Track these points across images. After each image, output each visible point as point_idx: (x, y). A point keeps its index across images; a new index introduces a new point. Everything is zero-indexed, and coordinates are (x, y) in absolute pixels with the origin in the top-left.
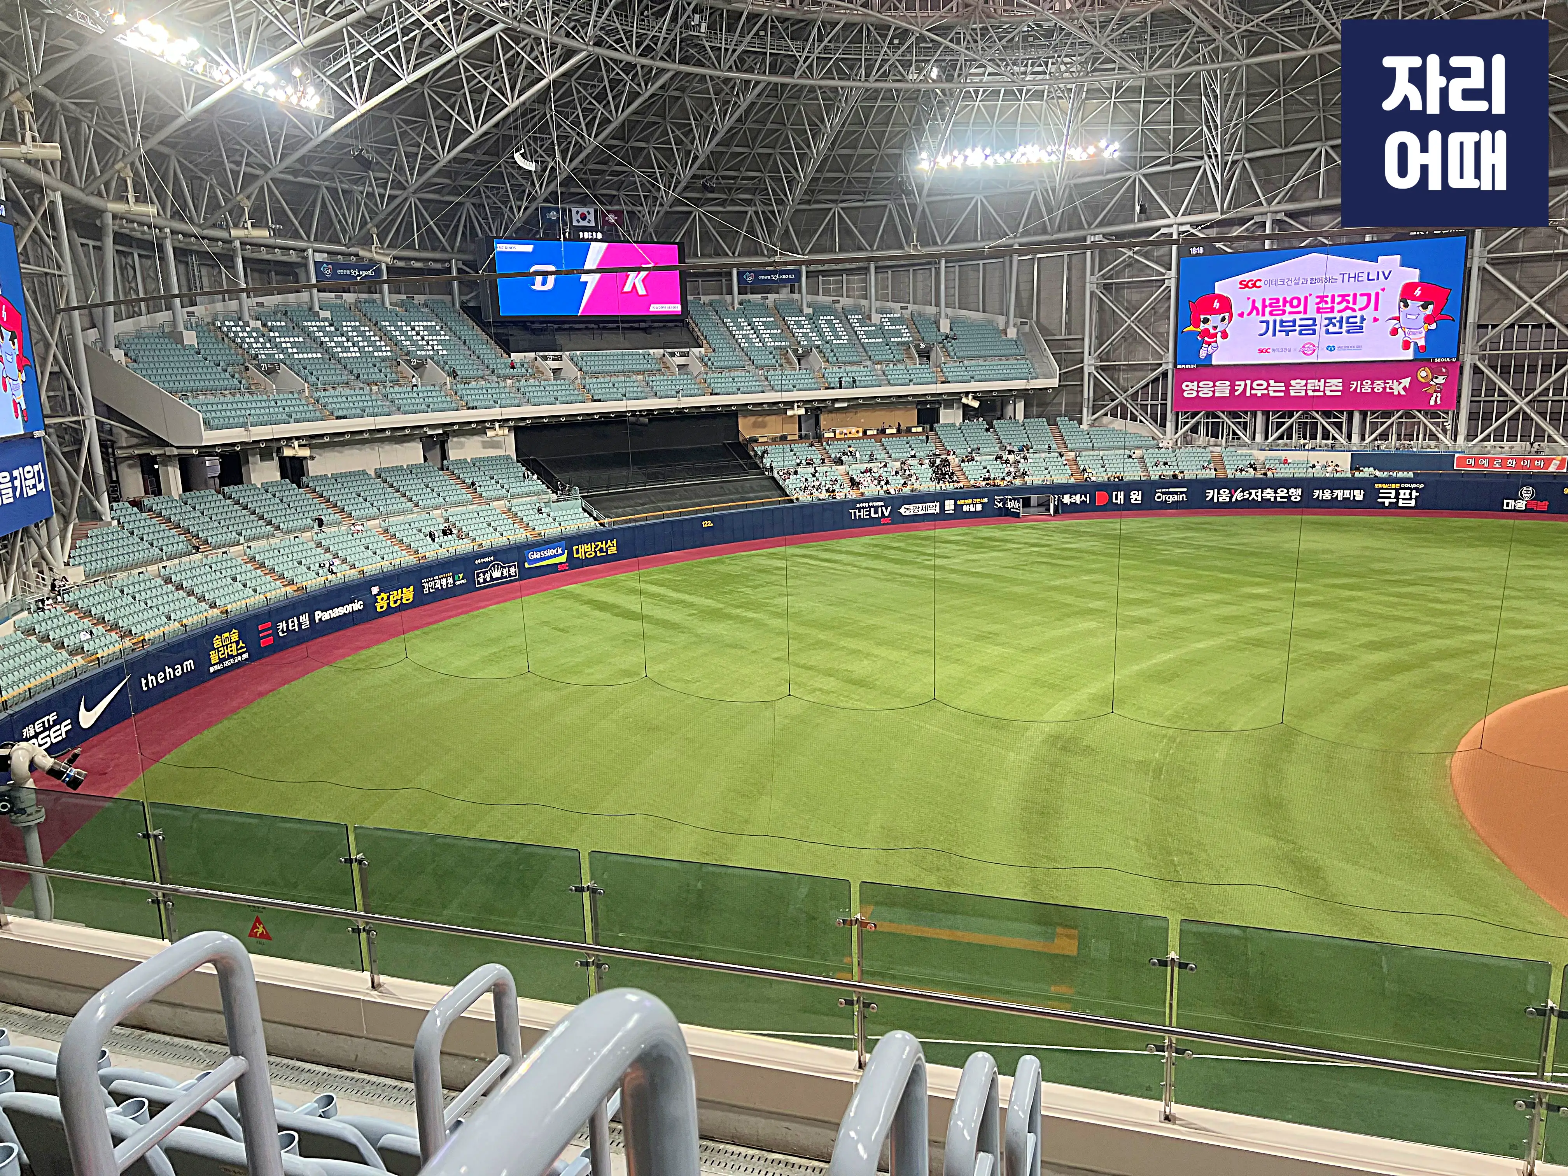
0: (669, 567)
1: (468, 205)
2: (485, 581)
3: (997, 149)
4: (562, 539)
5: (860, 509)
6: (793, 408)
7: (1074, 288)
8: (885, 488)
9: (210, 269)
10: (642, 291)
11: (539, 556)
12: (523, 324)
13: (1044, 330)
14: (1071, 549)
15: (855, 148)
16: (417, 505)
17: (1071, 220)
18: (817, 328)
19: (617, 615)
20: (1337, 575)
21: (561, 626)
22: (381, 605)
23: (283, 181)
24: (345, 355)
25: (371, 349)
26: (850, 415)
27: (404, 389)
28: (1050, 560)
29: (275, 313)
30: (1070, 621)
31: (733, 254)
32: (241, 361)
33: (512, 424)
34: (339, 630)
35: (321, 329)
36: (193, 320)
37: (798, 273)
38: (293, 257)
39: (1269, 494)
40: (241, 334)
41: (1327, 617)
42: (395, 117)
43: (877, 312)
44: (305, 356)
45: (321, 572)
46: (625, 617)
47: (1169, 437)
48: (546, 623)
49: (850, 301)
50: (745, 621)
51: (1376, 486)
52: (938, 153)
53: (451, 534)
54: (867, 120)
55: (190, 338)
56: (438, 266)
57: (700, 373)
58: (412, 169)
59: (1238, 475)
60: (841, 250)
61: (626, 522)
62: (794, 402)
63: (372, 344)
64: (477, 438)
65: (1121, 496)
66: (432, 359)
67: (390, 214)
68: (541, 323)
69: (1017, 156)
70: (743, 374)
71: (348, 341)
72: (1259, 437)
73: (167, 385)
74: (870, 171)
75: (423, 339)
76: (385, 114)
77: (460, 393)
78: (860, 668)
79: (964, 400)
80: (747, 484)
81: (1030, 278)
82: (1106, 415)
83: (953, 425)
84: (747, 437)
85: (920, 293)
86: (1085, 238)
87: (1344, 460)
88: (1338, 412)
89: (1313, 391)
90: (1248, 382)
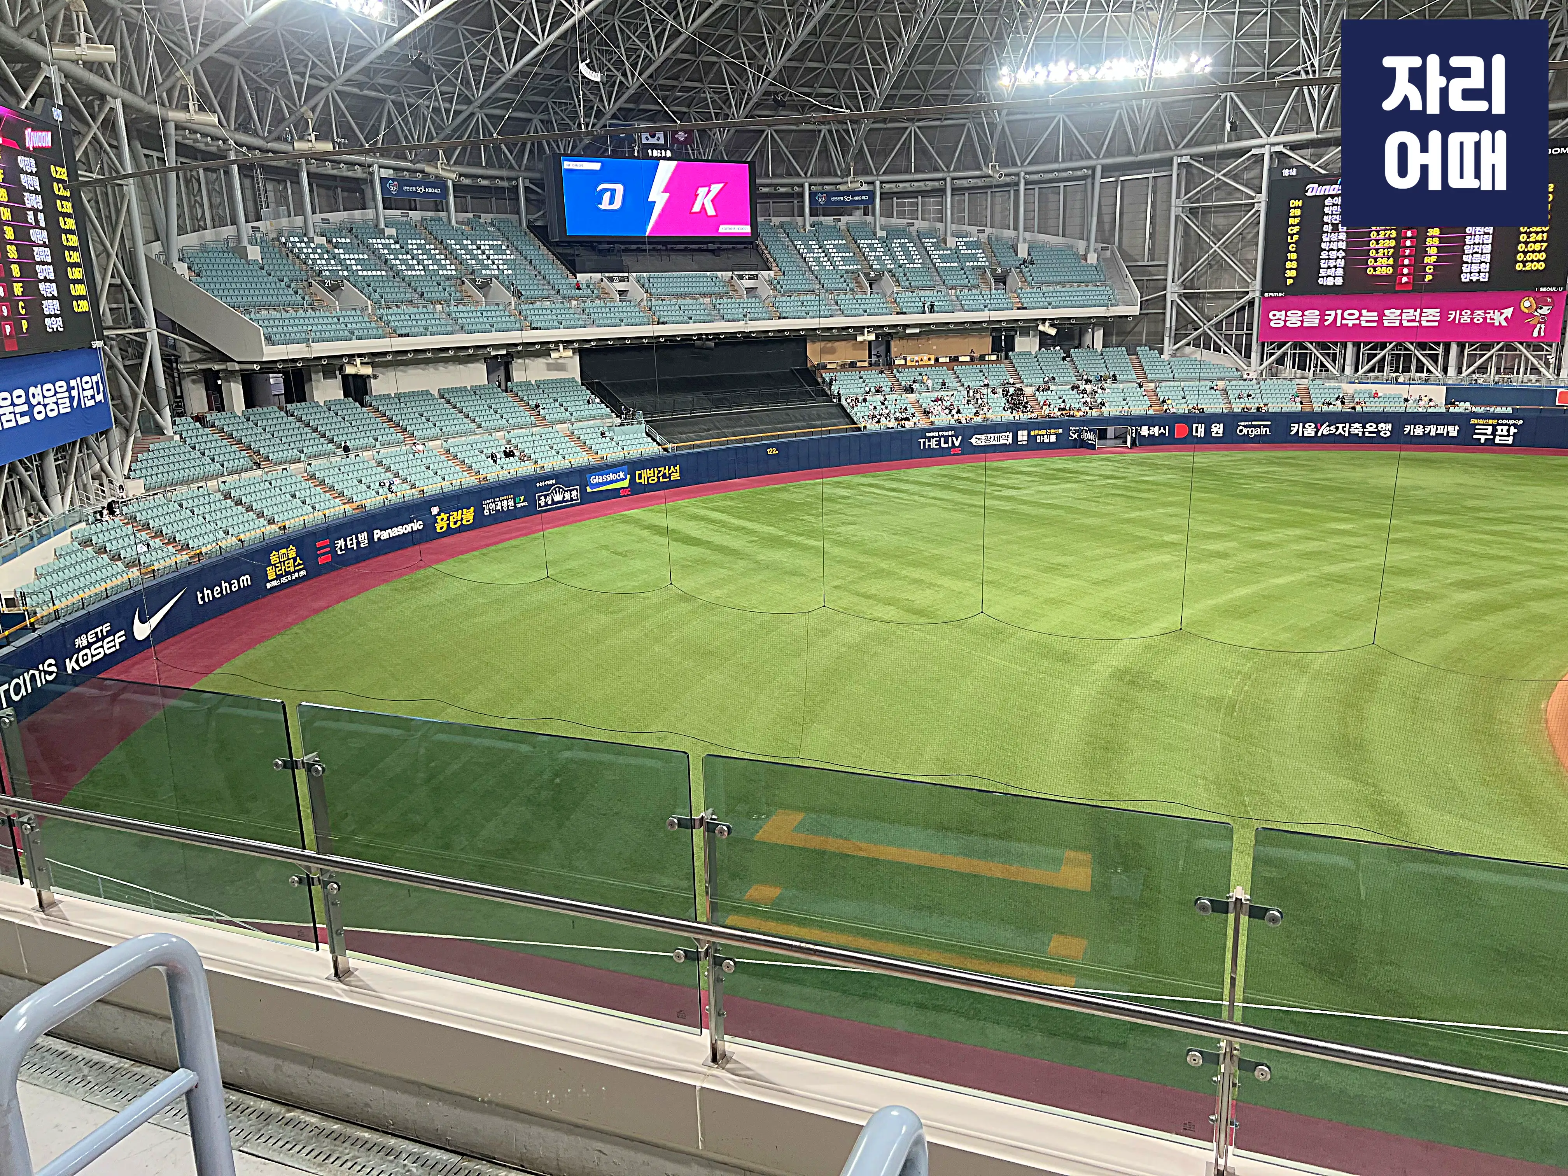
0: (731, 494)
1: (535, 121)
2: (546, 503)
3: (1082, 64)
4: (624, 463)
5: (929, 438)
6: (863, 334)
7: (1158, 212)
8: (956, 417)
9: (276, 183)
10: (711, 211)
11: (601, 481)
12: (590, 244)
13: (1126, 257)
14: (1147, 482)
15: (933, 63)
16: (480, 426)
17: (1158, 141)
18: (889, 251)
19: (676, 540)
20: (1429, 511)
21: (620, 550)
22: (441, 525)
23: (348, 94)
24: (409, 273)
25: (436, 267)
26: (921, 343)
27: (468, 308)
28: (1124, 493)
29: (340, 230)
30: (1144, 554)
31: (806, 174)
32: (305, 278)
33: (576, 345)
34: (399, 549)
35: (386, 246)
36: (258, 235)
37: (871, 194)
38: (359, 172)
39: (1357, 429)
40: (305, 250)
41: (1417, 554)
42: (461, 27)
43: (952, 236)
44: (369, 273)
45: (381, 491)
46: (684, 543)
47: (1254, 367)
48: (605, 547)
49: (925, 224)
50: (806, 548)
51: (1472, 421)
52: (1018, 68)
53: (513, 455)
54: (946, 33)
55: (254, 253)
56: (505, 184)
57: (768, 297)
58: (478, 84)
59: (1325, 409)
60: (917, 171)
61: (690, 447)
62: (864, 327)
63: (437, 262)
64: (542, 361)
65: (1202, 428)
66: (497, 278)
67: (455, 130)
68: (609, 243)
69: (1104, 70)
70: (813, 297)
71: (413, 258)
72: (1348, 370)
73: (229, 299)
74: (949, 87)
75: (488, 258)
76: (450, 24)
77: (524, 313)
78: (922, 598)
79: (1041, 328)
80: (814, 412)
81: (1113, 202)
82: (1189, 344)
83: (1029, 353)
84: (815, 363)
85: (998, 217)
86: (1171, 160)
87: (1438, 395)
88: (1434, 343)
89: (1409, 321)
90: (1339, 312)
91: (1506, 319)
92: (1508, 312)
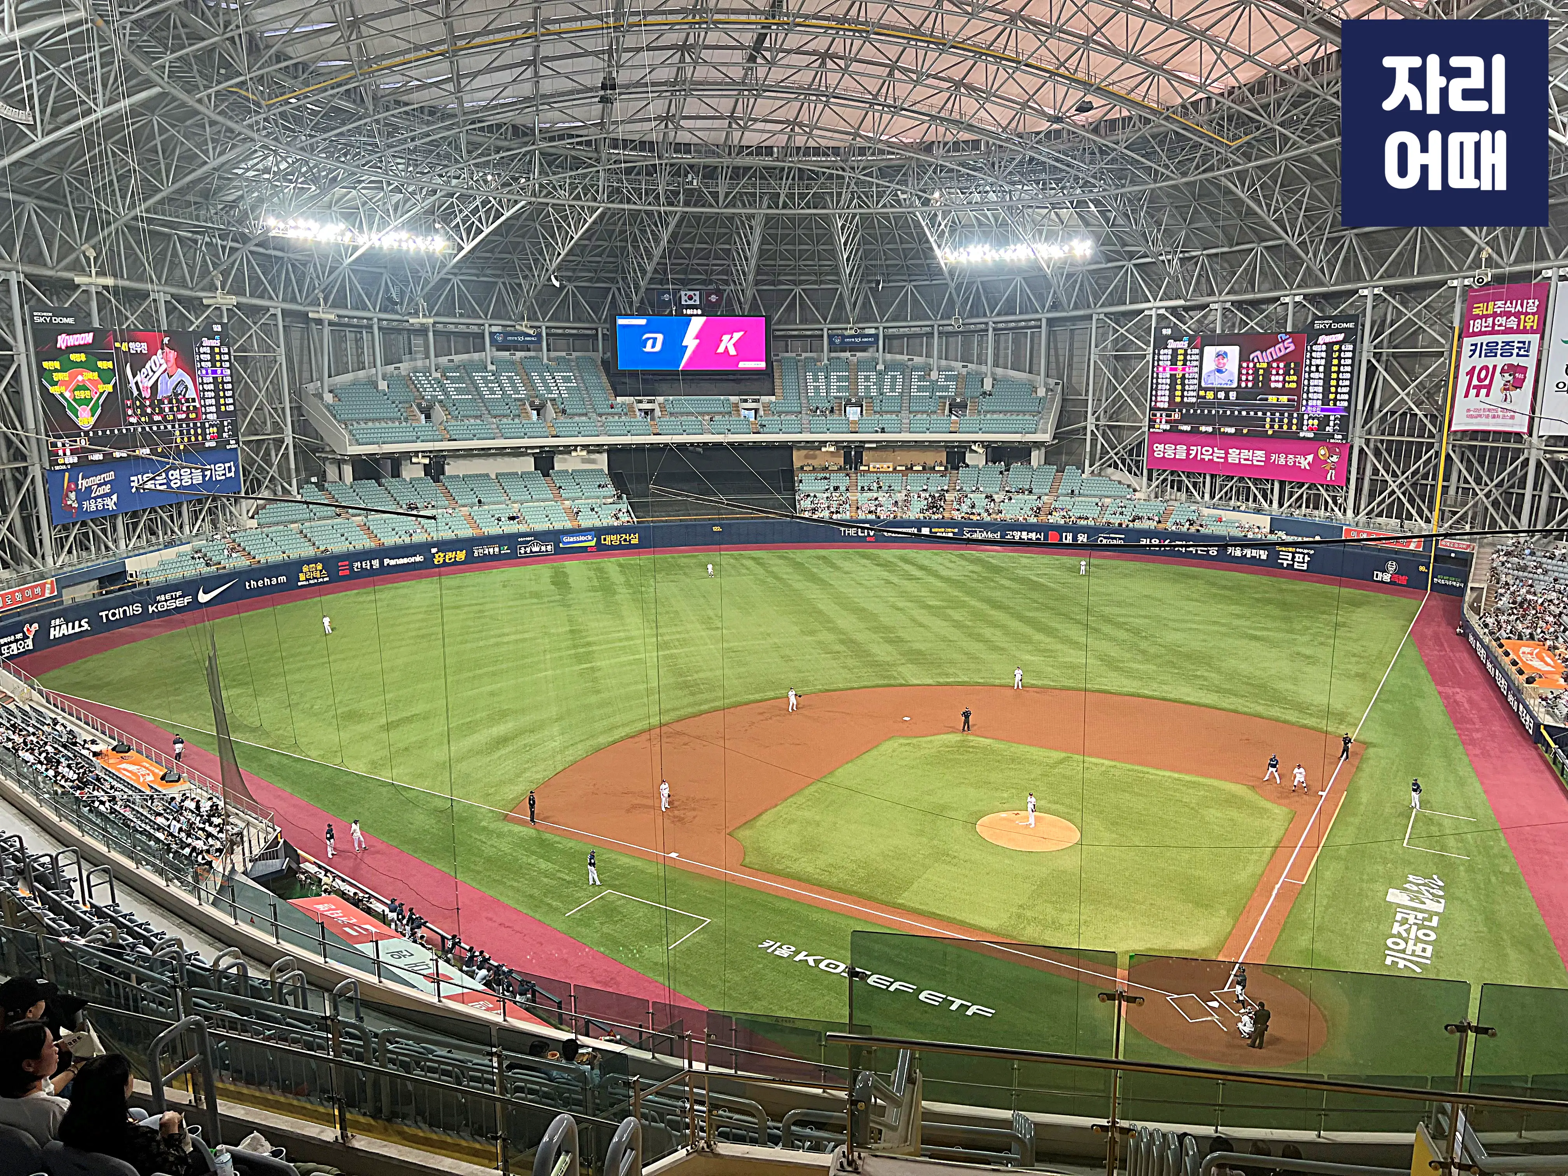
2: (525, 552)
4: (593, 530)
5: (850, 528)
6: (826, 446)
10: (733, 352)
11: (572, 540)
16: (508, 499)
18: (879, 381)
22: (438, 560)
24: (489, 396)
25: (512, 392)
29: (456, 367)
31: (824, 320)
32: (410, 401)
33: (589, 447)
34: (402, 572)
35: (483, 378)
36: (396, 372)
37: (876, 336)
40: (423, 382)
43: (937, 369)
44: (460, 397)
45: (403, 536)
47: (1144, 489)
49: (922, 360)
51: (1278, 548)
53: (515, 520)
55: (383, 385)
56: (589, 332)
60: (911, 320)
63: (515, 389)
65: (1070, 537)
68: (650, 375)
70: (795, 418)
71: (498, 386)
72: (1207, 497)
75: (556, 385)
79: (972, 447)
83: (979, 465)
84: (796, 466)
86: (1091, 316)
87: (1264, 522)
88: (1264, 480)
89: (1245, 460)
90: (1199, 448)
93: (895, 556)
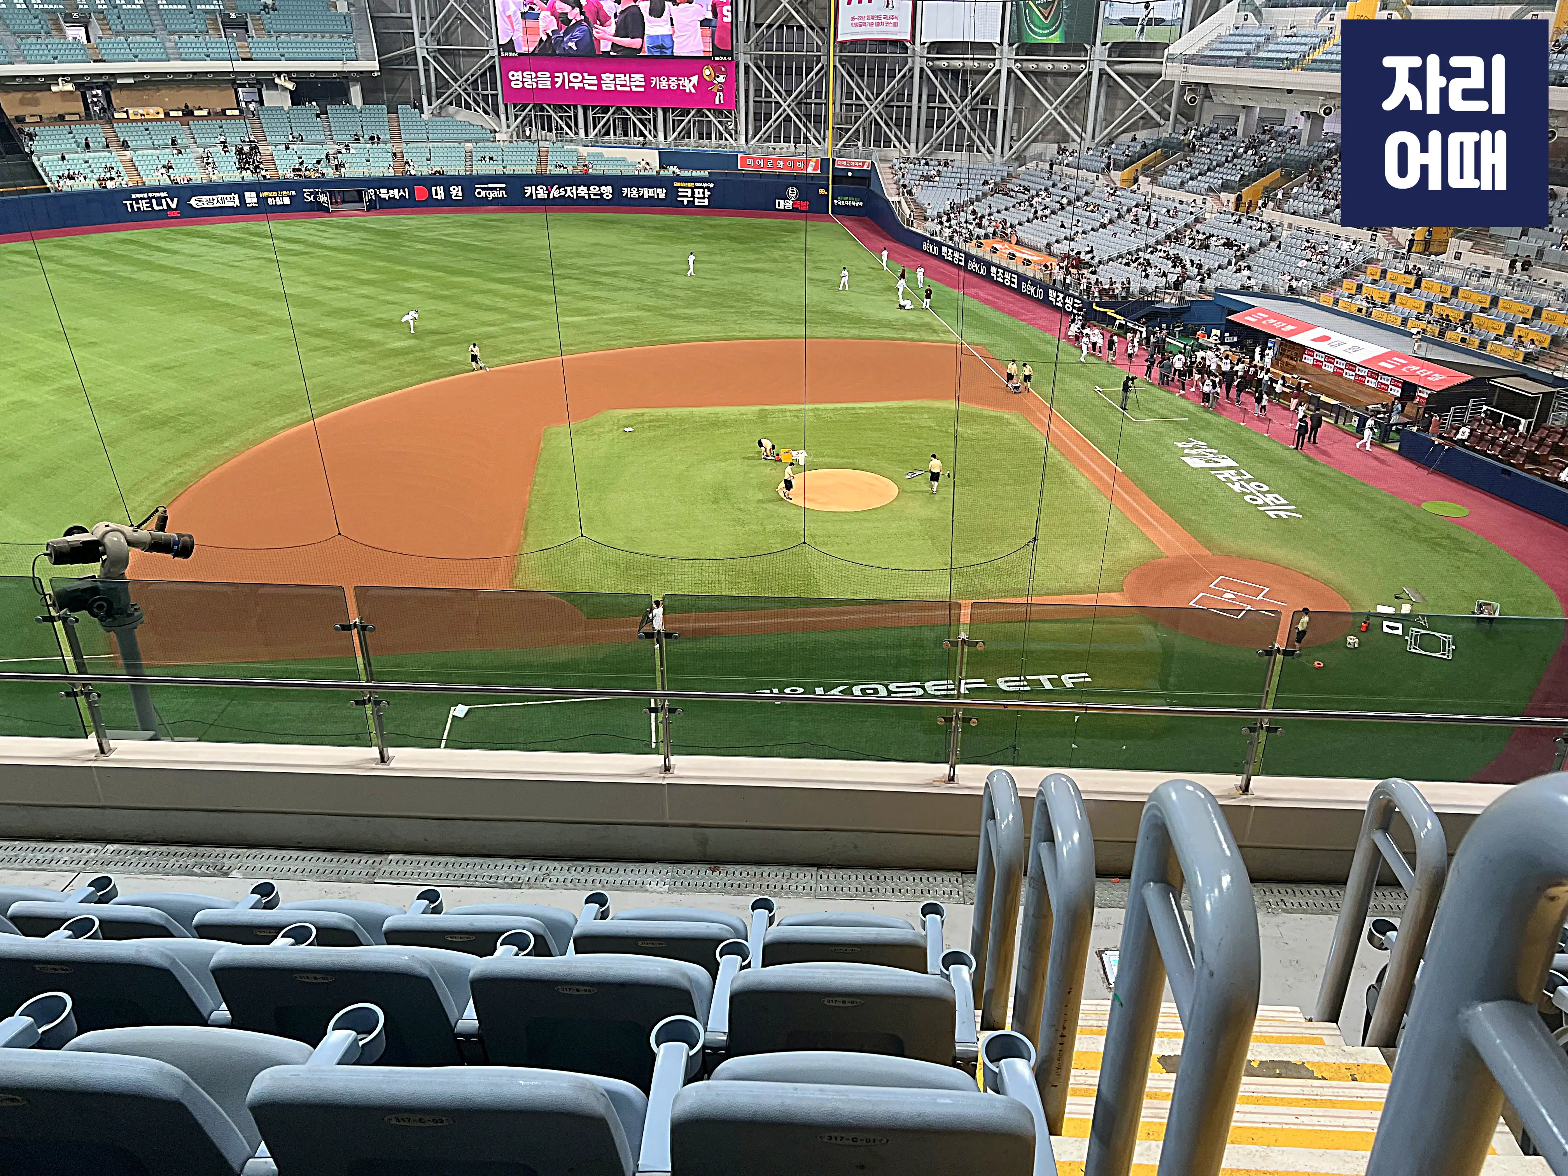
5: (137, 200)
6: (58, 84)
8: (173, 176)
26: (148, 94)
39: (583, 191)
47: (503, 129)
51: (674, 184)
59: (558, 171)
65: (441, 191)
72: (582, 132)
79: (277, 81)
83: (282, 108)
84: (12, 116)
87: (653, 157)
88: (645, 108)
89: (622, 86)
90: (566, 74)
91: (694, 86)
92: (695, 79)
93: (235, 231)
